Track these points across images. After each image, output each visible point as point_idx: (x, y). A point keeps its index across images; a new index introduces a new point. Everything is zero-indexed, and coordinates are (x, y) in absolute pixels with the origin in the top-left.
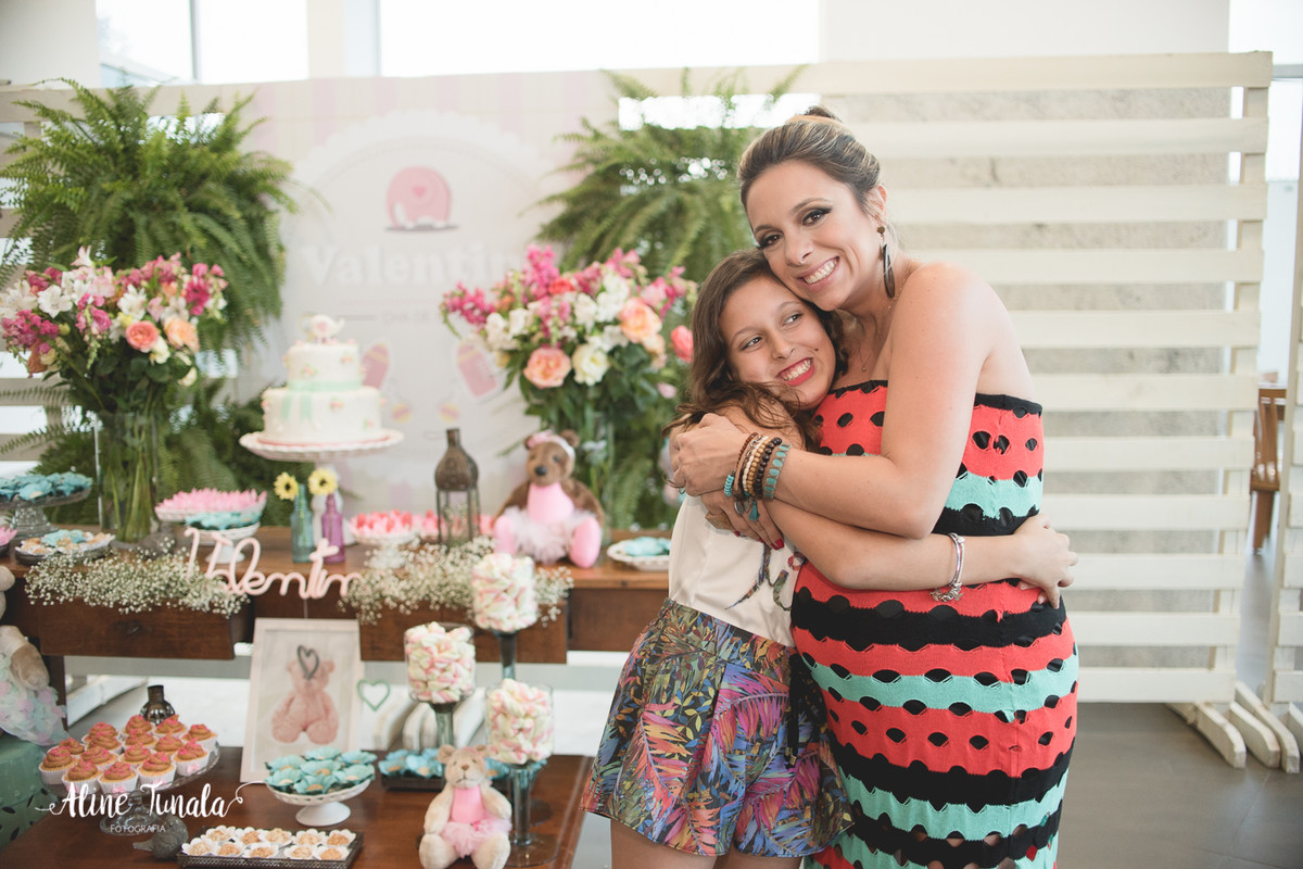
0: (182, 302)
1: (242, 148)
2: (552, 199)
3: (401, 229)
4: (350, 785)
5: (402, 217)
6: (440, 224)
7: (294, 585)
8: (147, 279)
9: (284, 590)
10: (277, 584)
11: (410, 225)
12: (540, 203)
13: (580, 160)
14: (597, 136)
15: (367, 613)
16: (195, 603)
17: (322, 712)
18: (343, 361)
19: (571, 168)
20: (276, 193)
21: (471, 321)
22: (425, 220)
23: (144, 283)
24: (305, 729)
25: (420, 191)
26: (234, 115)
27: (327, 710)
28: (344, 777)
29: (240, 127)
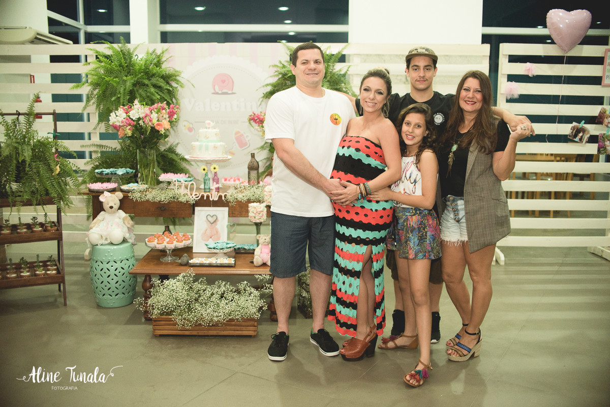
0: (167, 116)
1: (164, 66)
2: (267, 85)
3: (217, 93)
4: (230, 248)
5: (217, 90)
6: (230, 92)
7: (208, 197)
8: (156, 109)
9: (205, 198)
10: (203, 196)
11: (220, 92)
12: (263, 86)
13: (277, 73)
14: (284, 66)
15: (232, 203)
16: (183, 201)
17: (216, 233)
18: (216, 134)
19: (274, 76)
20: (177, 82)
21: (256, 123)
22: (225, 91)
23: (155, 110)
24: (211, 238)
25: (223, 82)
26: (162, 55)
27: (217, 232)
28: (228, 246)
29: (164, 59)
